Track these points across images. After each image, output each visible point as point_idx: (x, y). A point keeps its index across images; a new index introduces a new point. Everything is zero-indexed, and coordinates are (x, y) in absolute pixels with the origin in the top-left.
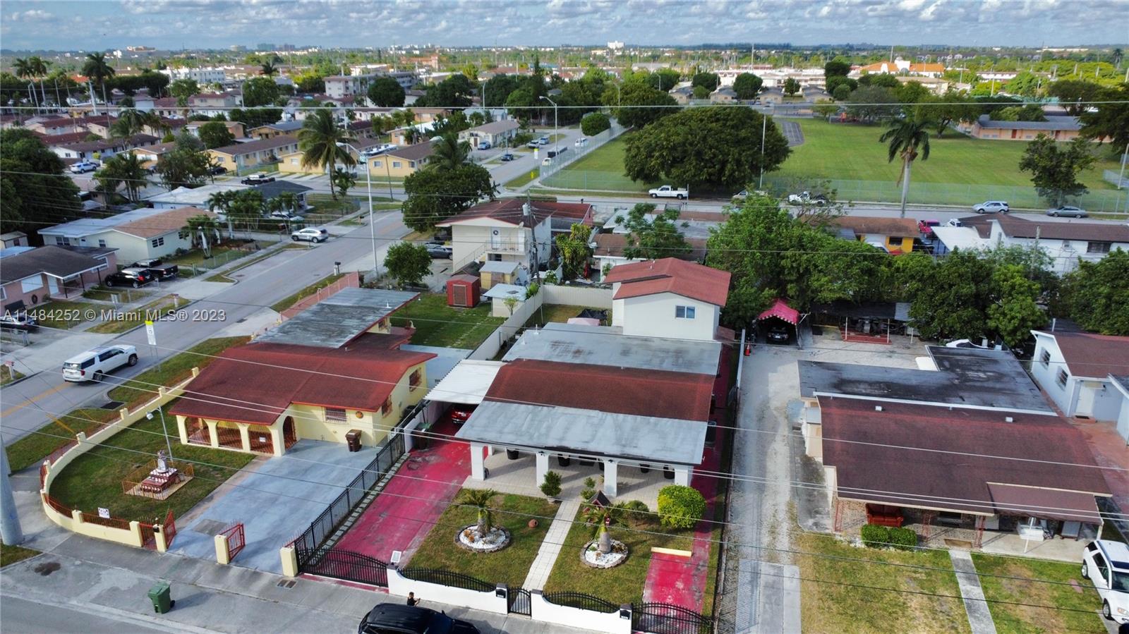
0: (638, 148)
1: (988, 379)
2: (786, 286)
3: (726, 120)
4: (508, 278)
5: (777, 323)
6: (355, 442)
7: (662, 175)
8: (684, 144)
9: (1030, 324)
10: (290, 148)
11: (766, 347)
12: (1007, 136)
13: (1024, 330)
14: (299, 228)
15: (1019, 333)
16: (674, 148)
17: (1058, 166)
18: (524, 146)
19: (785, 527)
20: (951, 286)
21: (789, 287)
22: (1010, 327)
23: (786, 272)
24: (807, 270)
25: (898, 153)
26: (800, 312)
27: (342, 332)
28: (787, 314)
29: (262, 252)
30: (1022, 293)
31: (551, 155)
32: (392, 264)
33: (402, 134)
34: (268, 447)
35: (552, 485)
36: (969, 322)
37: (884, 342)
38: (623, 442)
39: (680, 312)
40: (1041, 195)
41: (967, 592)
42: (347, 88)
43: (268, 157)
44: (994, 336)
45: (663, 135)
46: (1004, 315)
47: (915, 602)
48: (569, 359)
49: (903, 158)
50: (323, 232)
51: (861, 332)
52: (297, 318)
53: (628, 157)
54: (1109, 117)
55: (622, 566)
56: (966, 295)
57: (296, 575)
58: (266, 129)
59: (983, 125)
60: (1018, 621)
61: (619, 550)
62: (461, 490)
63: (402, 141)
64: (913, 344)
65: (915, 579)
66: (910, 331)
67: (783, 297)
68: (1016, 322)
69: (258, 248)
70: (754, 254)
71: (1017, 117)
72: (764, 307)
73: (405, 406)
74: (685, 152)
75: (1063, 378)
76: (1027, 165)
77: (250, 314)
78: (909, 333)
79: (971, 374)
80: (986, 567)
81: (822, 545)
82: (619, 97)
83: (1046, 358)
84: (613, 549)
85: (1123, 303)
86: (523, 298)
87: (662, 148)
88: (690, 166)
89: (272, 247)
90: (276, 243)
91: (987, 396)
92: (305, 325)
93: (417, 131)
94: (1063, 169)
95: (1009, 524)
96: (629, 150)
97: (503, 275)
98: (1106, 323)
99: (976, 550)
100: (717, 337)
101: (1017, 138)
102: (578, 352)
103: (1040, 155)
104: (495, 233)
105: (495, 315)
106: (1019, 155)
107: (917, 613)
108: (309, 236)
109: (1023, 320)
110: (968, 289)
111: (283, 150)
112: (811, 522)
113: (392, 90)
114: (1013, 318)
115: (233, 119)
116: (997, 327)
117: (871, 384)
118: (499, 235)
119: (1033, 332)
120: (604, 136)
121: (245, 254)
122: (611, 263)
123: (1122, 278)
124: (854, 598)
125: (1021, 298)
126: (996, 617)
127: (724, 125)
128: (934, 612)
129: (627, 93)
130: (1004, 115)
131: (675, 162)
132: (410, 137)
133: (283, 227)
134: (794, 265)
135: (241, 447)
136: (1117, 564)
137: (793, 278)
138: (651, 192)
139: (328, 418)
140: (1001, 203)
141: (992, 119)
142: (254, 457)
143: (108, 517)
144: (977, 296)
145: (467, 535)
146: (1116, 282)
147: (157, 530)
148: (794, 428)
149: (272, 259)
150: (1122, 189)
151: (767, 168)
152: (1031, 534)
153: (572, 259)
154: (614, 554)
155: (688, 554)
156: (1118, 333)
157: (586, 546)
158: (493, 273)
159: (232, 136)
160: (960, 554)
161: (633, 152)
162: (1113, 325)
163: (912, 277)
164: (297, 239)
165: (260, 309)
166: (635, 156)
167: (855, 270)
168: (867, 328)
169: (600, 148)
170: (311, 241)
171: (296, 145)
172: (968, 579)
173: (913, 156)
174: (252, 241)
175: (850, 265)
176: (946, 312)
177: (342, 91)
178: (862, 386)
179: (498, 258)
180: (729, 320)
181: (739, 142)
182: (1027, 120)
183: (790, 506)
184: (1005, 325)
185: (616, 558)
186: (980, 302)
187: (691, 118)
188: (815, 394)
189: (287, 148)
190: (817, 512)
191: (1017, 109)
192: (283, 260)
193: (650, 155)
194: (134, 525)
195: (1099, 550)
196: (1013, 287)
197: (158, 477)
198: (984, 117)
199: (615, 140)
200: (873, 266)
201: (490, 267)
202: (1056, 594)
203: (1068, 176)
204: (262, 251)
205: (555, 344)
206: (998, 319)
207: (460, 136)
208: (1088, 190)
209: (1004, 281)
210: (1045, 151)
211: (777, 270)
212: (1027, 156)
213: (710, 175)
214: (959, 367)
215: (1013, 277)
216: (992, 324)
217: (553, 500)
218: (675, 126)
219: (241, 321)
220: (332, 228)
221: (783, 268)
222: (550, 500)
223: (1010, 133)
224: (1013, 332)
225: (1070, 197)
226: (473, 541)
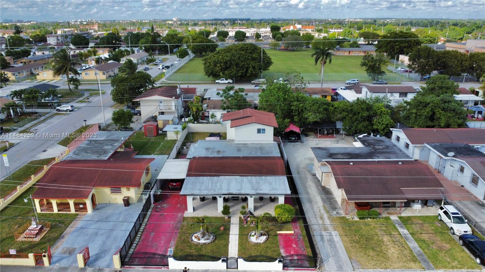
0: (210, 63)
1: (384, 148)
2: (293, 117)
3: (247, 50)
4: (170, 122)
5: (292, 133)
6: (127, 202)
7: (221, 74)
8: (230, 61)
9: (390, 126)
10: (39, 68)
11: (289, 143)
12: (347, 54)
13: (388, 129)
14: (59, 106)
15: (385, 130)
16: (226, 62)
17: (375, 65)
18: (152, 63)
19: (326, 216)
20: (359, 113)
21: (295, 117)
22: (382, 128)
23: (294, 111)
24: (302, 111)
25: (319, 62)
26: (300, 128)
27: (105, 152)
28: (297, 130)
29: (42, 118)
30: (385, 114)
31: (168, 67)
32: (116, 119)
33: (93, 60)
34: (85, 208)
35: (226, 211)
36: (367, 127)
37: (333, 137)
38: (255, 188)
39: (259, 131)
40: (369, 76)
41: (402, 232)
42: (58, 40)
43: (29, 73)
44: (376, 132)
45: (220, 57)
46: (379, 123)
47: (386, 239)
48: (216, 155)
49: (321, 63)
50: (72, 106)
51: (323, 134)
52: (80, 147)
53: (205, 67)
54: (385, 45)
55: (267, 241)
56: (365, 116)
57: (121, 267)
58: (25, 60)
59: (338, 50)
60: (424, 240)
61: (264, 235)
62: (184, 218)
63: (93, 63)
64: (344, 137)
65: (382, 230)
67: (293, 122)
68: (384, 126)
69: (41, 116)
70: (281, 105)
71: (349, 46)
72: (286, 127)
73: (145, 183)
74: (231, 64)
75: (407, 146)
76: (364, 64)
77: (48, 147)
78: (341, 133)
79: (377, 147)
80: (406, 221)
81: (343, 221)
82: (191, 41)
83: (398, 139)
85: (421, 115)
86: (181, 131)
87: (221, 62)
88: (234, 70)
89: (47, 115)
90: (49, 113)
91: (387, 155)
92: (85, 150)
93: (101, 58)
94: (377, 66)
95: (408, 204)
96: (205, 64)
97: (168, 121)
98: (416, 123)
99: (399, 215)
100: (274, 140)
101: (351, 55)
102: (218, 152)
103: (368, 60)
104: (161, 102)
105: (168, 139)
106: (360, 61)
107: (388, 243)
108: (65, 109)
109: (387, 125)
110: (365, 114)
111: (37, 69)
112: (335, 212)
113: (83, 40)
114: (383, 124)
115: (7, 55)
116: (377, 128)
117: (343, 154)
118: (163, 103)
119: (391, 129)
120: (187, 58)
121: (35, 119)
122: (214, 112)
124: (363, 241)
125: (385, 116)
126: (416, 240)
127: (246, 52)
128: (394, 242)
129: (194, 39)
130: (344, 46)
131: (226, 68)
132: (98, 61)
133: (50, 106)
134: (297, 108)
135: (70, 211)
136: (453, 214)
137: (297, 114)
138: (217, 81)
139: (112, 192)
140: (356, 80)
141: (340, 47)
142: (78, 215)
143: (15, 253)
144: (369, 116)
145: (196, 237)
147: (45, 256)
148: (313, 175)
149: (49, 121)
150: (395, 73)
152: (417, 207)
153: (196, 112)
154: (263, 236)
155: (292, 232)
156: (421, 127)
157: (250, 234)
158: (164, 121)
159: (9, 63)
160: (394, 218)
161: (208, 64)
162: (418, 124)
163: (343, 111)
164: (59, 110)
165: (52, 145)
166: (208, 67)
167: (321, 109)
168: (326, 132)
169: (186, 63)
170: (66, 111)
171: (42, 67)
172: (401, 227)
173: (325, 63)
174: (36, 113)
175: (319, 107)
176: (357, 124)
177: (55, 41)
178: (339, 155)
179: (162, 113)
180: (277, 133)
181: (254, 59)
182: (353, 47)
183: (324, 207)
184: (380, 127)
185: (264, 238)
186: (369, 119)
187: (231, 49)
188: (323, 160)
189: (38, 68)
190: (336, 208)
191: (349, 43)
192: (56, 121)
193: (215, 66)
194: (31, 255)
195: (445, 209)
196: (381, 112)
197: (33, 230)
198: (338, 47)
199: (191, 60)
200: (327, 107)
201: (161, 118)
202: (433, 228)
203: (379, 68)
204: (43, 117)
205: (207, 149)
206: (377, 125)
207: (121, 60)
208: (386, 73)
209: (378, 110)
210: (370, 59)
211: (290, 111)
212: (363, 61)
213: (242, 73)
214: (371, 144)
215: (381, 108)
216: (375, 127)
217: (227, 217)
218: (225, 53)
219: (45, 151)
220: (75, 105)
221: (292, 110)
222: (226, 218)
223: (348, 52)
224: (383, 130)
225: (380, 76)
226: (199, 240)
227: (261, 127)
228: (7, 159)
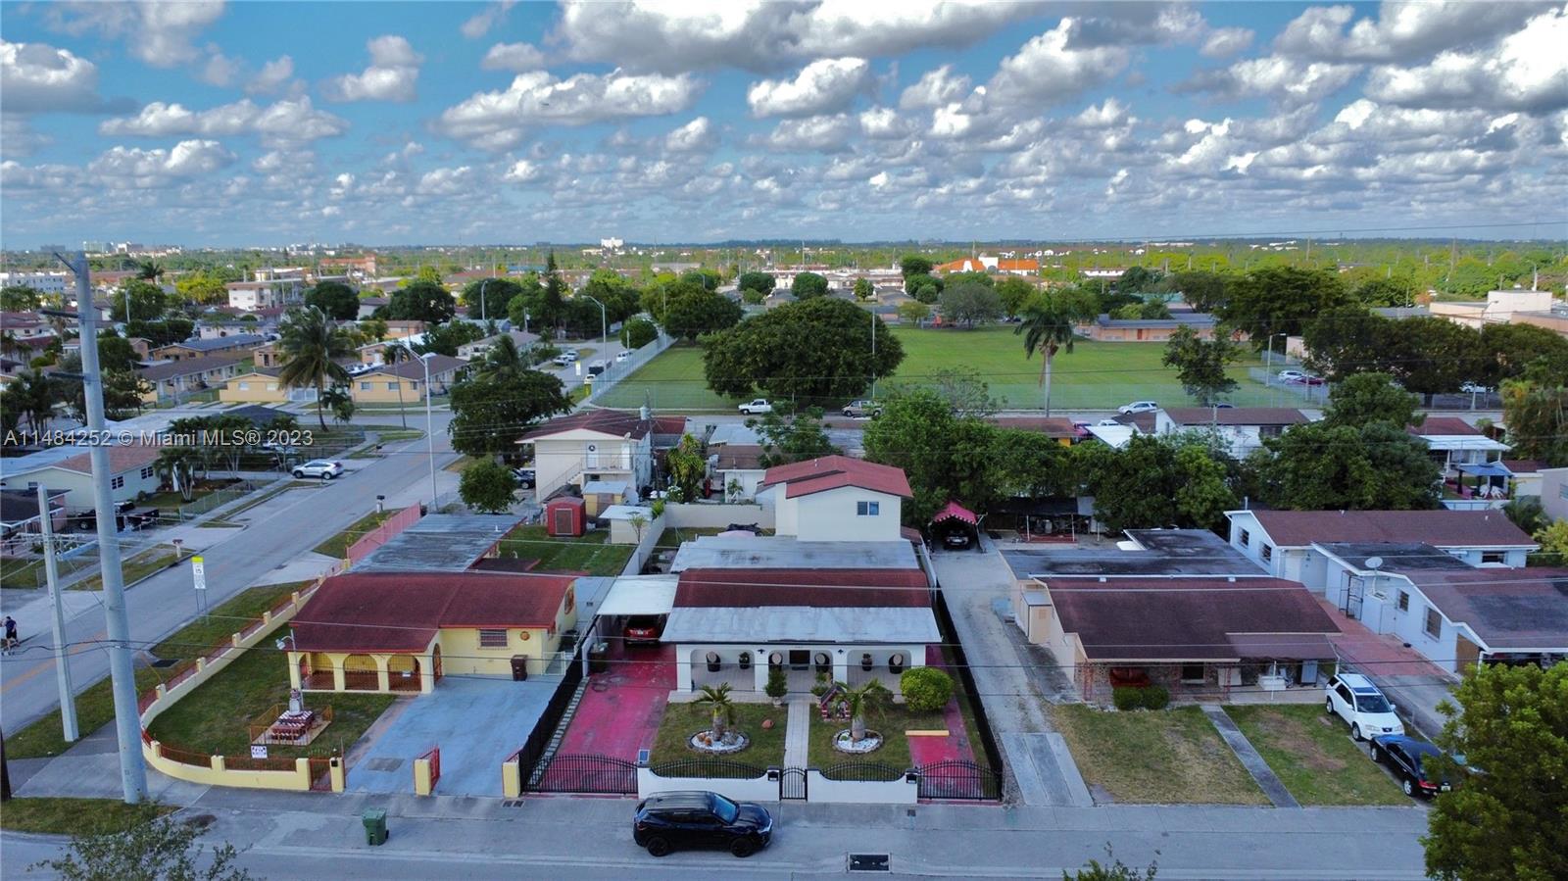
0: (723, 353)
1: (1197, 553)
2: (957, 483)
3: (830, 317)
4: (618, 499)
5: (955, 525)
6: (520, 669)
7: (754, 385)
8: (782, 347)
9: (1222, 505)
10: (224, 372)
11: (946, 554)
12: (1132, 337)
13: (1216, 513)
14: (298, 463)
15: (1212, 517)
16: (770, 352)
17: (1204, 359)
18: (549, 362)
19: (1033, 703)
20: (1136, 471)
21: (962, 484)
22: (1202, 510)
23: (958, 468)
24: (981, 464)
25: (1037, 348)
26: (976, 513)
27: (456, 558)
28: (967, 516)
29: (258, 493)
30: (1209, 474)
31: (596, 371)
32: (471, 489)
33: (377, 351)
34: (415, 682)
35: (776, 688)
36: (1159, 509)
37: (1070, 541)
38: (851, 631)
39: (862, 509)
40: (1190, 394)
41: (1228, 736)
42: (262, 298)
43: (195, 384)
44: (1186, 521)
45: (754, 336)
46: (1193, 497)
47: (1183, 749)
48: (748, 565)
49: (1043, 352)
50: (338, 465)
51: (1043, 531)
52: (389, 548)
53: (709, 365)
54: (1243, 309)
55: (882, 750)
56: (1154, 479)
57: (520, 795)
58: (176, 348)
59: (1104, 325)
60: (1282, 752)
61: (873, 736)
62: (669, 705)
63: (378, 361)
64: (1102, 541)
65: (1177, 731)
66: (1094, 527)
67: (955, 497)
68: (1208, 504)
69: (253, 489)
70: (921, 448)
71: (1140, 315)
72: (937, 509)
73: (564, 629)
74: (784, 355)
75: (1267, 552)
76: (1172, 359)
77: (289, 559)
78: (1093, 531)
79: (1178, 550)
80: (1236, 715)
81: (1076, 713)
82: (664, 299)
83: (1245, 537)
84: (867, 736)
85: (1309, 477)
86: (649, 519)
87: (754, 351)
88: (790, 374)
89: (269, 487)
90: (273, 481)
91: (1202, 567)
92: (401, 553)
93: (402, 347)
94: (1211, 363)
96: (709, 357)
97: (613, 495)
98: (1296, 499)
99: (1225, 703)
100: (903, 536)
101: (1143, 340)
102: (754, 559)
103: (1184, 348)
104: (592, 449)
105: (613, 542)
106: (1161, 352)
107: (1188, 757)
108: (319, 470)
109: (1215, 501)
110: (1155, 472)
111: (216, 374)
112: (1058, 697)
113: (341, 297)
114: (1204, 500)
115: (132, 335)
116: (1189, 512)
117: (1083, 565)
118: (596, 451)
119: (1227, 513)
120: (651, 349)
121: (239, 496)
122: (738, 477)
123: (1305, 451)
124: (1123, 751)
125: (1209, 479)
126: (1260, 751)
127: (828, 323)
128: (1204, 755)
129: (673, 295)
130: (1125, 314)
131: (772, 369)
132: (390, 355)
133: (276, 464)
134: (967, 459)
135: (377, 687)
136: (1357, 690)
137: (965, 474)
138: (741, 407)
139: (483, 644)
140: (1149, 403)
141: (1112, 318)
142: (396, 697)
143: (265, 756)
144: (1165, 480)
145: (702, 740)
146: (1300, 455)
147: (335, 764)
148: (1007, 622)
149: (277, 500)
150: (1270, 387)
151: (880, 374)
152: (1273, 683)
153: (689, 476)
154: (870, 740)
155: (946, 733)
156: (1310, 508)
157: (836, 736)
158: (599, 495)
159: (138, 357)
160: (1210, 707)
161: (716, 359)
162: (1304, 499)
163: (1095, 465)
164: (301, 475)
165: (298, 554)
166: (719, 365)
167: (1034, 461)
168: (1049, 526)
169: (649, 363)
170: (322, 477)
171: (231, 368)
172: (1227, 726)
173: (1054, 350)
174: (238, 480)
175: (1027, 456)
176: (1134, 500)
177: (254, 302)
178: (1074, 568)
179: (595, 478)
180: (911, 517)
181: (850, 342)
182: (1152, 318)
183: (1031, 686)
184: (1197, 509)
185: (872, 743)
186: (1168, 485)
187: (786, 316)
188: (1031, 576)
189: (219, 371)
190: (1061, 688)
191: (1140, 306)
192: (295, 499)
193: (739, 362)
194: (302, 763)
195: (1341, 682)
196: (1199, 468)
197: (291, 722)
198: (1105, 317)
199: (662, 353)
200: (1050, 457)
201: (591, 491)
202: (1308, 728)
203: (1216, 371)
204: (258, 491)
205: (724, 553)
206: (1189, 503)
207: (460, 353)
208: (1238, 385)
209: (1189, 462)
210: (1189, 344)
211: (947, 466)
212: (1169, 350)
213: (815, 382)
214: (1165, 545)
215: (1198, 458)
216: (1183, 508)
217: (779, 703)
218: (768, 325)
219: (281, 567)
220: (348, 464)
221: (954, 464)
222: (777, 703)
223: (1135, 333)
224: (1206, 516)
225: (1221, 394)
226: (709, 743)
227: (869, 497)
228: (202, 569)
